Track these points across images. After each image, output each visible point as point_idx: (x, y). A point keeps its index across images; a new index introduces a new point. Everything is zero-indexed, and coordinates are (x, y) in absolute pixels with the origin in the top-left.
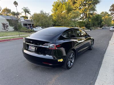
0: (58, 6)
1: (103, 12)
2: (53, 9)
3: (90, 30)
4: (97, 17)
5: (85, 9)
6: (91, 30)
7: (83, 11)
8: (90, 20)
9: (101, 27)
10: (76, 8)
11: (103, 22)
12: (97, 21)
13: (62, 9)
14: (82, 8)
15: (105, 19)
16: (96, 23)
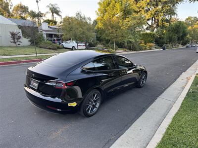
0: (109, 4)
1: (190, 18)
2: (99, 9)
3: (162, 49)
4: (177, 25)
5: (156, 12)
6: (164, 49)
7: (152, 14)
8: (165, 31)
9: (184, 44)
10: (141, 9)
11: (188, 36)
12: (176, 33)
13: (115, 11)
14: (151, 9)
15: (194, 30)
16: (175, 37)
